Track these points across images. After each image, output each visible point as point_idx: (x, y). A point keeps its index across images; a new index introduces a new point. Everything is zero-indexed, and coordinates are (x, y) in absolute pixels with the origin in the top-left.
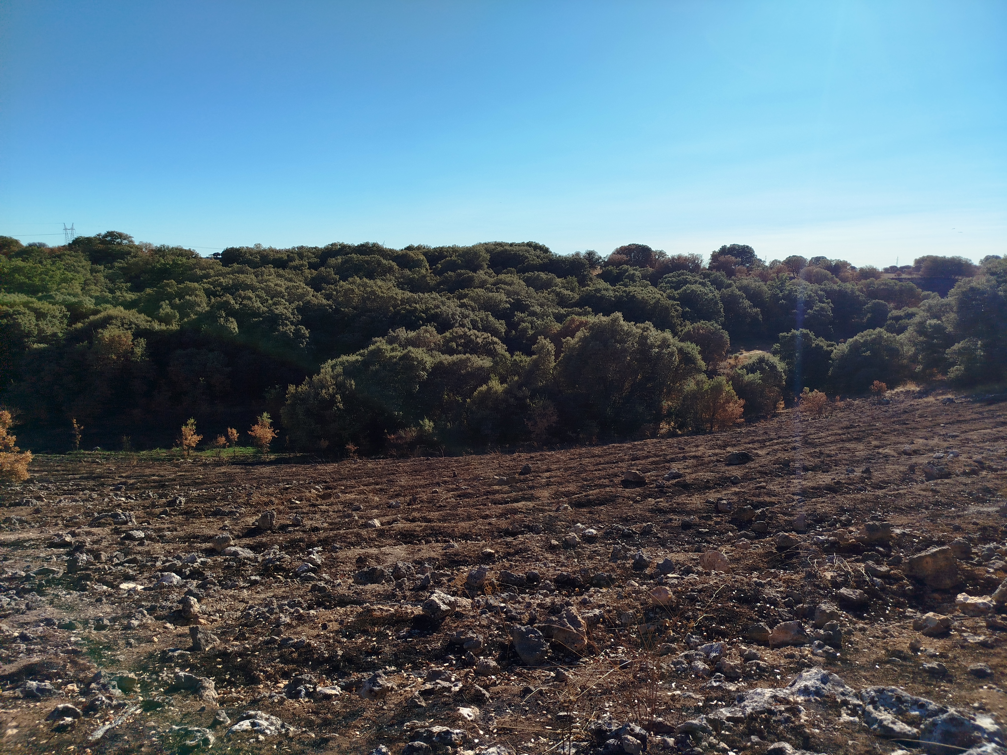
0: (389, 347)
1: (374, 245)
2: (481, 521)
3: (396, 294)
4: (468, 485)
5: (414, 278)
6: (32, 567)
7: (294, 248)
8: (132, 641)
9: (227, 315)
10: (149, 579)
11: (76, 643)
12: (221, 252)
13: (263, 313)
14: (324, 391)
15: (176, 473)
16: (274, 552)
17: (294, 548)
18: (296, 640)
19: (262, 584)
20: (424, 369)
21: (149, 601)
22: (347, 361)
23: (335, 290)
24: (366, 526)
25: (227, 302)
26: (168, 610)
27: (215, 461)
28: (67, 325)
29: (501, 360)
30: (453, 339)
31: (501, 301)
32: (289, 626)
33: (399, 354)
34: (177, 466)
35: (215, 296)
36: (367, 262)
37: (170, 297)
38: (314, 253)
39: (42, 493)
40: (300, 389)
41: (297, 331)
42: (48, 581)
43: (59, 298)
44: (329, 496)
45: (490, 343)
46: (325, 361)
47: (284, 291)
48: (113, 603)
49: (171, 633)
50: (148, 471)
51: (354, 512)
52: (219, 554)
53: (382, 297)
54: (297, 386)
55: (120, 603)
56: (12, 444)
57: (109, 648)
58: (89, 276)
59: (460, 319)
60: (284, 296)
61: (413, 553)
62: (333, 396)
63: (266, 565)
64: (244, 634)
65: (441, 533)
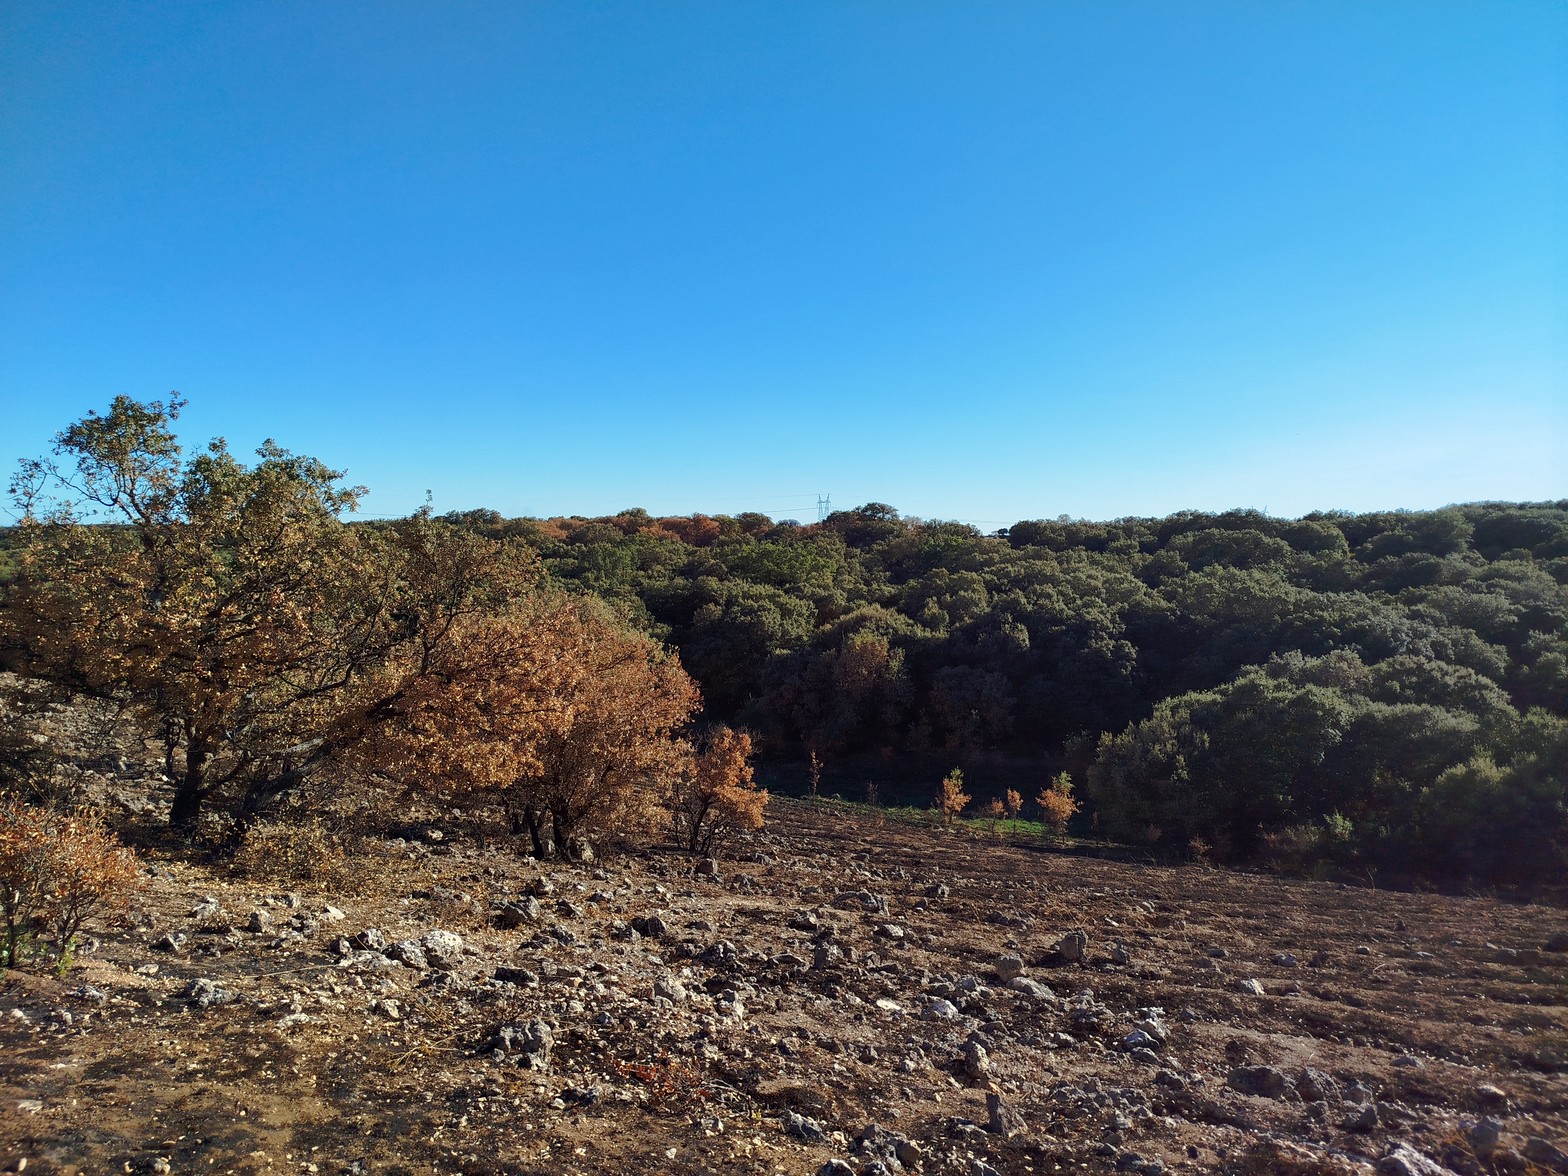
0: (1271, 683)
1: (1250, 513)
2: (1468, 1026)
3: (1286, 593)
4: (1432, 951)
5: (1319, 567)
6: (774, 950)
7: (1118, 521)
8: (908, 1091)
9: (1015, 620)
10: (913, 1000)
11: (840, 1074)
12: (1009, 528)
13: (1068, 618)
14: (1157, 747)
15: (934, 848)
16: (1086, 1000)
17: (1116, 1000)
18: (1146, 1162)
19: (1075, 1049)
20: (1336, 725)
21: (921, 1036)
22: (1198, 701)
23: (1182, 586)
24: (1237, 987)
25: (1016, 601)
26: (946, 1057)
27: (986, 836)
28: (814, 627)
29: (1498, 721)
30: (1394, 675)
31: (1498, 610)
32: (1131, 1134)
33: (1290, 695)
34: (935, 836)
35: (999, 591)
36: (1236, 541)
37: (939, 593)
38: (1149, 528)
39: (775, 849)
40: (1119, 741)
41: (1118, 648)
42: (792, 974)
43: (808, 590)
44: (1166, 922)
45: (1474, 688)
46: (1161, 699)
47: (1100, 585)
48: (875, 1027)
49: (956, 1093)
50: (898, 838)
51: (1212, 959)
52: (1004, 984)
53: (1262, 598)
54: (1115, 736)
55: (884, 1029)
56: (749, 778)
57: (880, 1093)
58: (843, 563)
59: (1409, 640)
60: (1100, 593)
61: (1332, 1057)
62: (1172, 757)
63: (1077, 1019)
64: (1060, 1127)
65: (1384, 1032)
